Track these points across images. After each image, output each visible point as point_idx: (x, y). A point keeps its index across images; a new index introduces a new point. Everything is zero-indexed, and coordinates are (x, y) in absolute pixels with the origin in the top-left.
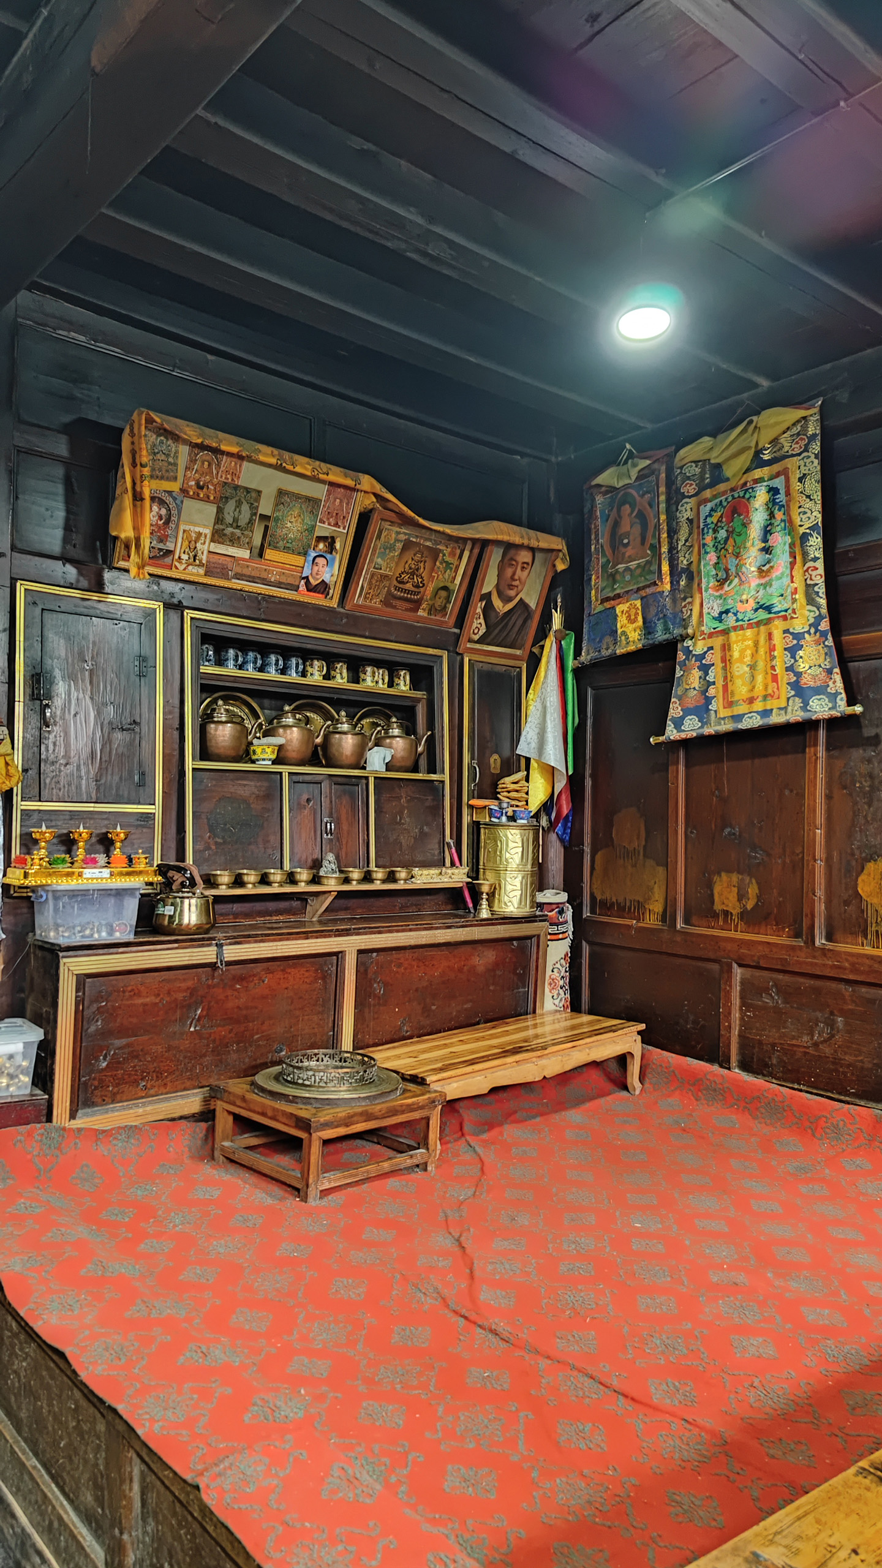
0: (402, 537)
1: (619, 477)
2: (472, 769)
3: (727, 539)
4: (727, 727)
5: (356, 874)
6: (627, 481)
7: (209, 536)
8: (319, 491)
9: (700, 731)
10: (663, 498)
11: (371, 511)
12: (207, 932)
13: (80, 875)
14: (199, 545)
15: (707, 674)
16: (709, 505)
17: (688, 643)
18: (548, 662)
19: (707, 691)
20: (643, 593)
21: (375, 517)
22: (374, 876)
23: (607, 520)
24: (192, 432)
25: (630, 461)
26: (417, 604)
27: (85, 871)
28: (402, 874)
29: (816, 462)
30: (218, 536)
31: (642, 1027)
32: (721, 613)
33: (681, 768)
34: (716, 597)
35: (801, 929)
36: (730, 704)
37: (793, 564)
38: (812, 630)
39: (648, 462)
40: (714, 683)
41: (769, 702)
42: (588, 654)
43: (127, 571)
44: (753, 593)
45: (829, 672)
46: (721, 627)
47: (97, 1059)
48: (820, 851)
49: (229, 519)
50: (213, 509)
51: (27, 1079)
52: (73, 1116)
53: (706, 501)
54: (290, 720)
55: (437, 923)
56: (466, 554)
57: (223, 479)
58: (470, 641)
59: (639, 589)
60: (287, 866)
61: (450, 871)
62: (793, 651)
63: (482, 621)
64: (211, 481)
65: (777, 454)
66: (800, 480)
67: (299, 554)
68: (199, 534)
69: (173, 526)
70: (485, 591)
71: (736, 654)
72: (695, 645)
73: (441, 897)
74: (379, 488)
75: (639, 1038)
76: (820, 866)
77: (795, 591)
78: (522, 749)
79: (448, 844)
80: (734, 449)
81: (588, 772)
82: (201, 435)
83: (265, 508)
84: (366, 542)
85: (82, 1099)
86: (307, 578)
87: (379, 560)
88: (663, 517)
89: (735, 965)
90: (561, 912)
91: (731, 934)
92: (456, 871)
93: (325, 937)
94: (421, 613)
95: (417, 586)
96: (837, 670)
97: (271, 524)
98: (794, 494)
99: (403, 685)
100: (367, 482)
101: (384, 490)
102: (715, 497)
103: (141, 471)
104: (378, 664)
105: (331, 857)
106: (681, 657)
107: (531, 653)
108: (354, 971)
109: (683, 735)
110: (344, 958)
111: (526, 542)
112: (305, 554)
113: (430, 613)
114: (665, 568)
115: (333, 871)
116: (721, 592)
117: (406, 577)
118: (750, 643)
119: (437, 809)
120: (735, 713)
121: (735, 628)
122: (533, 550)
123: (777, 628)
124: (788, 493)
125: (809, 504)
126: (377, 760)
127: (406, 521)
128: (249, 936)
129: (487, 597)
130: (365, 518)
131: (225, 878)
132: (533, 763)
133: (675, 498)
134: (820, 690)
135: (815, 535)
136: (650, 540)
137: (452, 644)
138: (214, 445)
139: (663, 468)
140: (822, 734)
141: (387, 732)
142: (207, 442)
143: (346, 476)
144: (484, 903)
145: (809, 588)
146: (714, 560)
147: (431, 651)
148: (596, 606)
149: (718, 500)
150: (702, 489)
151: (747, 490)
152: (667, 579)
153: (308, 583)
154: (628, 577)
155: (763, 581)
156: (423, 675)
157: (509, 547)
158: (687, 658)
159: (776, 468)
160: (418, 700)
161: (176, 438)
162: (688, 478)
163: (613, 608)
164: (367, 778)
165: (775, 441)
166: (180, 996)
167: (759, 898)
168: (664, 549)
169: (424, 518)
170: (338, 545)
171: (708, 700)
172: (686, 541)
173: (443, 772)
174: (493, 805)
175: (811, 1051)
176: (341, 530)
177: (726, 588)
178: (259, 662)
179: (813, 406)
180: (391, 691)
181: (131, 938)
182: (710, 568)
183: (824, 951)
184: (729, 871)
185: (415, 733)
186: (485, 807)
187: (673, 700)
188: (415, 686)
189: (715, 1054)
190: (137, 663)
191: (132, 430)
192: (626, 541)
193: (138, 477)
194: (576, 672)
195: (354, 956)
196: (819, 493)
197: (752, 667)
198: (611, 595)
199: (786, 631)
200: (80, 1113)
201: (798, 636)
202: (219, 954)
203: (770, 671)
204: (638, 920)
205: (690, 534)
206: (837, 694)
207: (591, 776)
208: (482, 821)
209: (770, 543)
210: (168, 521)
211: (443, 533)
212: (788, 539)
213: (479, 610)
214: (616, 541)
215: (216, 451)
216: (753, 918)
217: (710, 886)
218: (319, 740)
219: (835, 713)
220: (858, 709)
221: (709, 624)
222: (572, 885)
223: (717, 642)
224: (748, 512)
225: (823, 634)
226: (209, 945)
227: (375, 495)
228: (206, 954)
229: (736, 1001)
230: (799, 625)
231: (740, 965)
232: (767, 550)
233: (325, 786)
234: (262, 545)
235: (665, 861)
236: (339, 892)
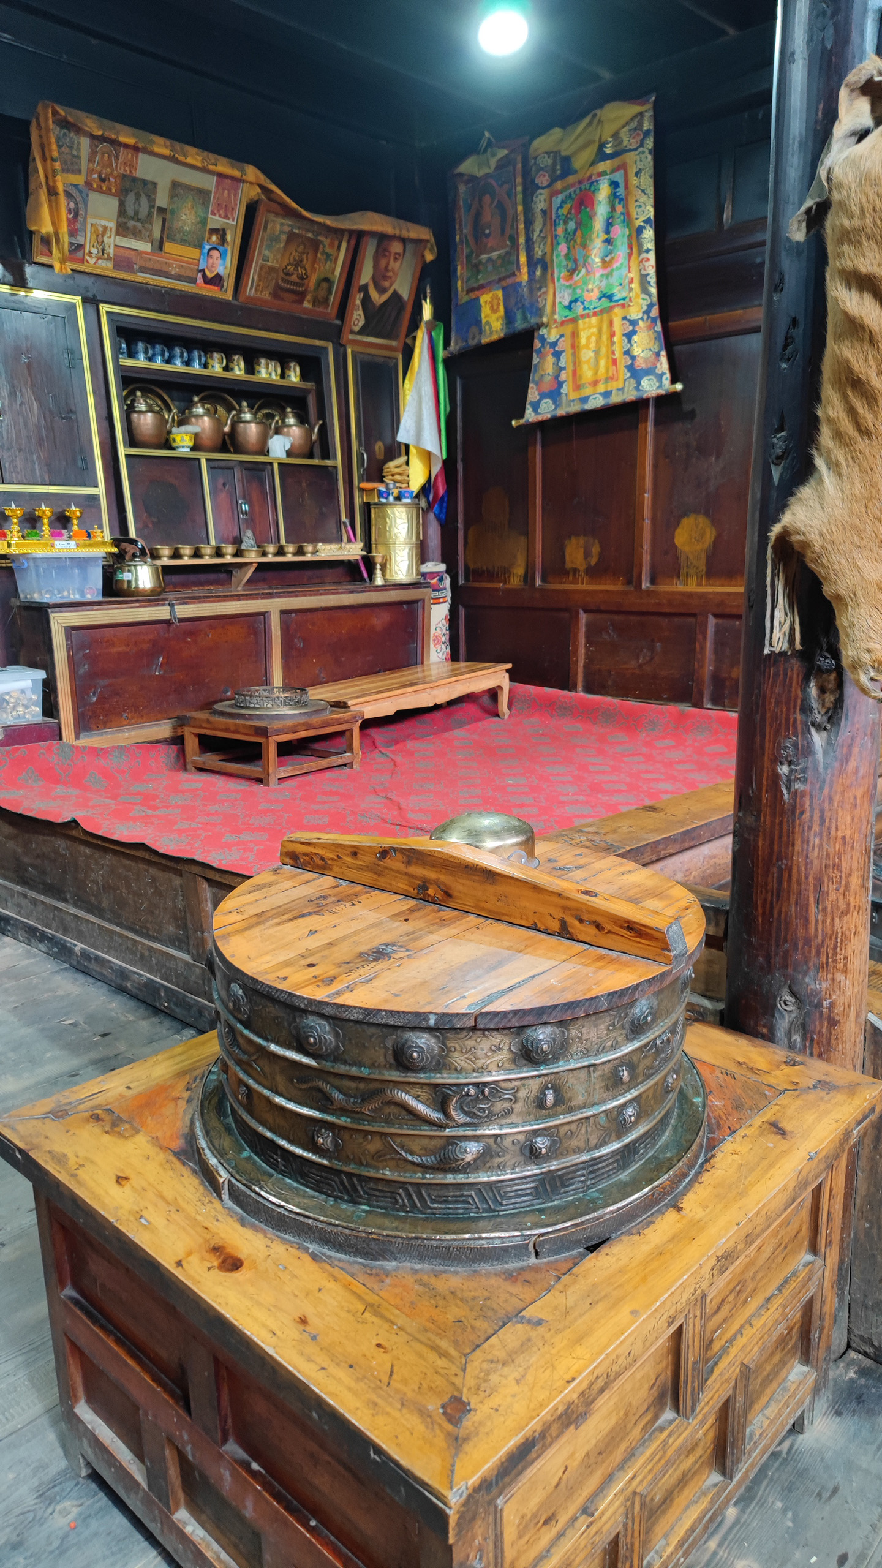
0: (287, 229)
1: (480, 165)
2: (360, 456)
3: (575, 231)
4: (575, 408)
5: (271, 549)
6: (487, 171)
7: (114, 230)
8: (209, 183)
9: (554, 413)
10: (519, 189)
11: (257, 202)
12: (160, 594)
13: (52, 546)
14: (106, 239)
15: (559, 359)
16: (560, 197)
17: (543, 331)
18: (421, 353)
19: (558, 376)
20: (504, 284)
21: (261, 209)
22: (286, 549)
23: (469, 210)
24: (91, 124)
25: (489, 150)
26: (301, 296)
27: (56, 543)
28: (309, 548)
29: (650, 157)
30: (122, 230)
31: (509, 666)
32: (571, 302)
33: (539, 448)
34: (567, 287)
35: (633, 580)
36: (578, 387)
37: (630, 255)
38: (645, 317)
39: (505, 152)
40: (564, 368)
41: (609, 384)
42: (456, 344)
43: (51, 267)
44: (597, 283)
45: (658, 354)
46: (571, 315)
47: (89, 696)
48: (647, 512)
49: (131, 212)
50: (114, 203)
51: (38, 710)
52: (77, 737)
53: (558, 193)
54: (199, 410)
55: (341, 588)
56: (344, 245)
57: (122, 171)
58: (352, 332)
59: (500, 280)
60: (213, 542)
61: (348, 546)
62: (629, 336)
63: (361, 312)
64: (111, 174)
65: (618, 148)
66: (637, 174)
67: (195, 246)
68: (105, 228)
69: (80, 219)
70: (363, 282)
71: (583, 341)
72: (549, 333)
73: (340, 570)
74: (263, 179)
75: (507, 675)
76: (647, 523)
77: (632, 281)
78: (402, 437)
79: (344, 523)
80: (581, 142)
81: (459, 457)
82: (101, 127)
83: (162, 200)
84: (254, 234)
85: (84, 723)
86: (203, 271)
87: (267, 253)
88: (520, 208)
89: (581, 612)
90: (441, 580)
91: (580, 587)
92: (352, 546)
93: (253, 599)
94: (307, 305)
95: (301, 278)
96: (663, 353)
97: (168, 217)
98: (632, 188)
99: (294, 377)
100: (252, 173)
101: (268, 181)
102: (565, 189)
103: (52, 166)
104: (271, 355)
105: (249, 533)
106: (537, 344)
107: (406, 344)
108: (278, 628)
109: (540, 418)
110: (269, 616)
111: (397, 232)
112: (200, 247)
113: (314, 305)
114: (523, 259)
115: (252, 546)
116: (571, 282)
117: (291, 269)
118: (595, 330)
119: (332, 493)
120: (583, 395)
121: (582, 316)
122: (404, 241)
123: (616, 315)
124: (626, 187)
125: (643, 198)
126: (279, 447)
127: (289, 212)
128: (194, 598)
129: (364, 288)
130: (252, 210)
131: (166, 551)
132: (413, 450)
133: (530, 189)
134: (650, 371)
135: (648, 228)
136: (508, 232)
137: (335, 334)
138: (113, 136)
139: (519, 158)
140: (651, 411)
141: (283, 421)
142: (107, 134)
143: (233, 167)
144: (378, 573)
145: (643, 278)
146: (565, 251)
147: (318, 343)
148: (462, 297)
149: (567, 193)
150: (553, 181)
151: (591, 184)
152: (524, 270)
153: (204, 276)
154: (490, 268)
155: (606, 272)
156: (311, 367)
157: (383, 238)
158: (543, 345)
159: (617, 161)
160: (307, 391)
161: (79, 130)
162: (542, 169)
163: (477, 299)
164: (271, 464)
165: (616, 135)
166: (145, 646)
167: (601, 555)
168: (522, 240)
169: (306, 209)
170: (229, 238)
171: (560, 384)
172: (541, 231)
173: (335, 458)
174: (382, 488)
175: (637, 671)
176: (230, 222)
177: (576, 278)
178: (167, 355)
179: (648, 101)
180: (283, 383)
181: (100, 598)
182: (562, 258)
183: (648, 592)
184: (577, 535)
185: (308, 423)
186: (373, 490)
187: (531, 385)
188: (304, 377)
189: (566, 683)
190: (66, 356)
191: (38, 124)
192: (487, 231)
193: (50, 171)
194: (446, 362)
195: (278, 615)
196: (652, 188)
197: (597, 352)
198: (475, 285)
199: (624, 318)
200: (82, 735)
201: (634, 323)
202: (172, 612)
203: (611, 356)
204: (505, 583)
205: (544, 224)
206: (663, 374)
207: (463, 460)
208: (372, 502)
209: (611, 235)
210: (76, 215)
211: (323, 225)
212: (627, 232)
213: (358, 302)
214: (478, 233)
215: (115, 143)
216: (595, 572)
217: (562, 549)
218: (227, 429)
219: (662, 392)
220: (679, 387)
221: (560, 314)
222: (448, 556)
223: (568, 330)
224: (593, 204)
225: (654, 320)
226: (163, 605)
227: (261, 187)
228: (161, 612)
229: (582, 639)
230: (635, 313)
231: (585, 611)
232: (608, 242)
233: (237, 472)
234: (162, 238)
235: (526, 531)
236: (259, 563)
